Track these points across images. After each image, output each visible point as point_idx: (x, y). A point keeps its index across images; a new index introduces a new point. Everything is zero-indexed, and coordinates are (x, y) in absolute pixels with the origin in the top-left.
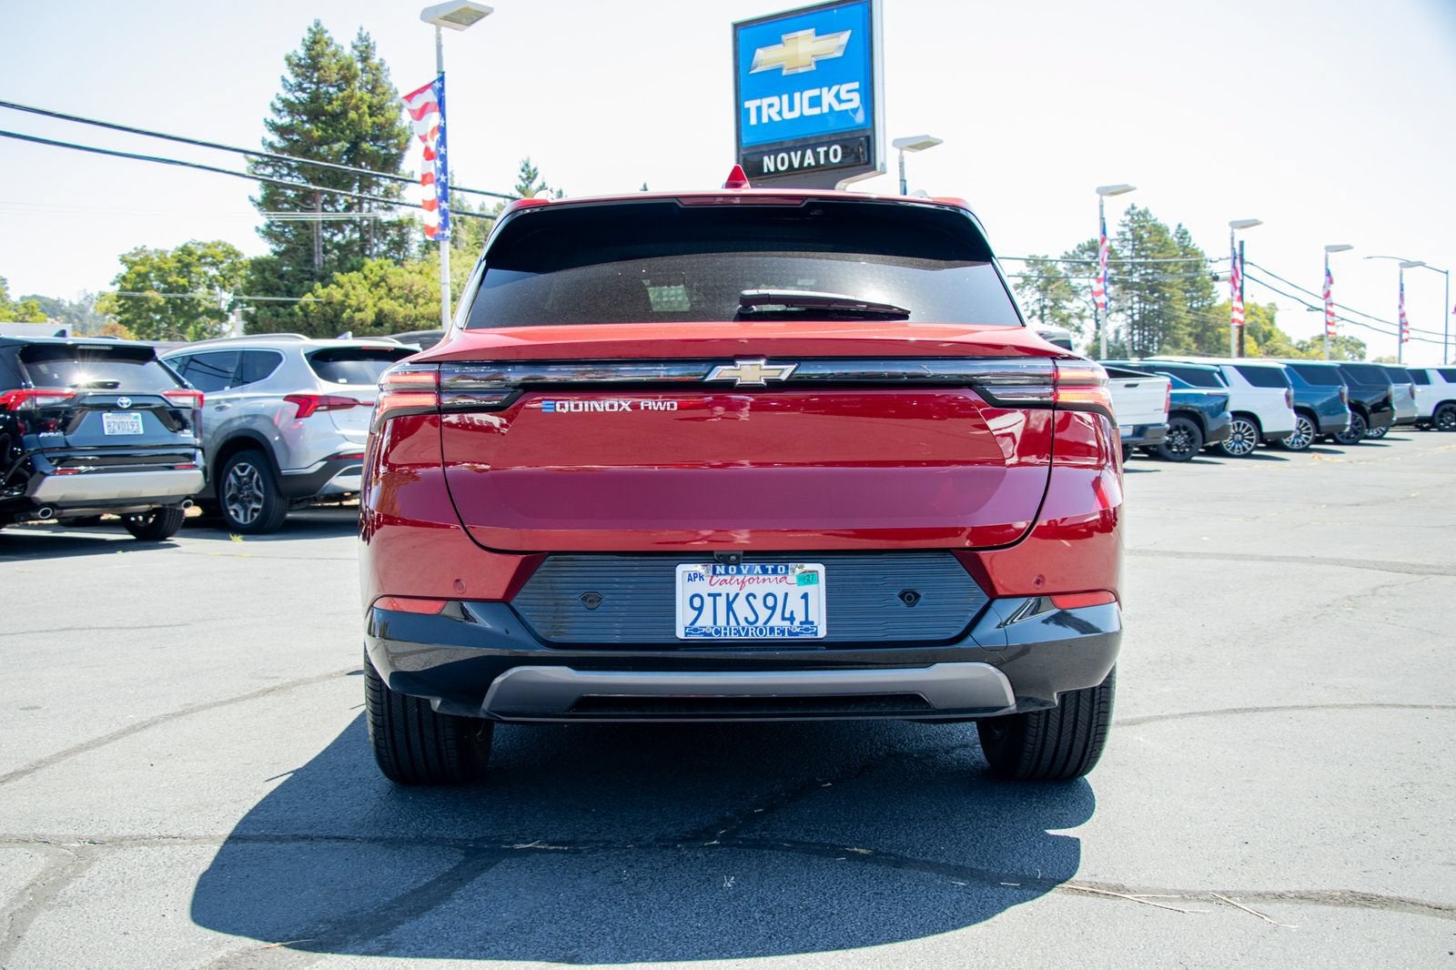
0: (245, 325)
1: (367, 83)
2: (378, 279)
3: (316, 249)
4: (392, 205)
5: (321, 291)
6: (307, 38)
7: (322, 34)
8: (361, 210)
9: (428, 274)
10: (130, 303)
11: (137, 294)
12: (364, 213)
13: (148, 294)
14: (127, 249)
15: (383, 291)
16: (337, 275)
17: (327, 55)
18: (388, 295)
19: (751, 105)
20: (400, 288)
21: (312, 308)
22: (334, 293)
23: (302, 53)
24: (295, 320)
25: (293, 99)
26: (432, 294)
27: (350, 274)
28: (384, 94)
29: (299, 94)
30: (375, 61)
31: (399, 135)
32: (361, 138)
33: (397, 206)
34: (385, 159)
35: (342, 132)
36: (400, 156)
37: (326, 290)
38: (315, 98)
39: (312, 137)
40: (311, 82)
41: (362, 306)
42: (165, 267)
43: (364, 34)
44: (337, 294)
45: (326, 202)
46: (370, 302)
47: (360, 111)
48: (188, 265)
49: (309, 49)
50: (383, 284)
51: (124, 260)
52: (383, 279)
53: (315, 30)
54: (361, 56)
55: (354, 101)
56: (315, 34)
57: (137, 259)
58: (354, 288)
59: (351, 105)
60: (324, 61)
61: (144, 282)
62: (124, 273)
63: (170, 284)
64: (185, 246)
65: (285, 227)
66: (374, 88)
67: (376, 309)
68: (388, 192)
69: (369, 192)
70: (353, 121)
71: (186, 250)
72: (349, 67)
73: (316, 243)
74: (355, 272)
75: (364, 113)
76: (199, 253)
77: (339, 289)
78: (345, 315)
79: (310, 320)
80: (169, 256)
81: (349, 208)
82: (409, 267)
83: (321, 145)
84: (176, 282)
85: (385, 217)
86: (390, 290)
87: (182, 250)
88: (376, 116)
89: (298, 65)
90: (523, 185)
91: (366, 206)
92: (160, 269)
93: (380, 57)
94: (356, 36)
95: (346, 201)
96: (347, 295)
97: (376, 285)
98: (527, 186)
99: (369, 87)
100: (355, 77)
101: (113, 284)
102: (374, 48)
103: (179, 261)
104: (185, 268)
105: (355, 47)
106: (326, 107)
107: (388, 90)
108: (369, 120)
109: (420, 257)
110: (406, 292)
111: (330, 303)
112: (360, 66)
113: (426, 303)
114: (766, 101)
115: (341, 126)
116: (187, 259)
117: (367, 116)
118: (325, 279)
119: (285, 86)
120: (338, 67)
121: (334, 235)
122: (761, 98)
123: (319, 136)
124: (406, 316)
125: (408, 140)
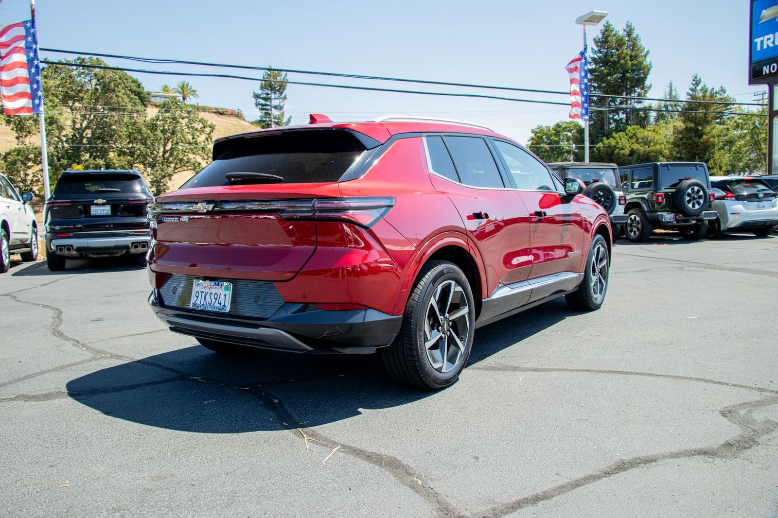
0: (574, 157)
1: (630, 46)
2: (632, 135)
3: (605, 122)
4: (641, 100)
5: (606, 141)
6: (603, 29)
7: (609, 27)
8: (626, 104)
9: (657, 131)
10: (535, 149)
11: (538, 146)
12: (629, 106)
13: (542, 145)
14: (534, 127)
15: (634, 140)
16: (614, 134)
17: (611, 36)
18: (636, 142)
19: (758, 40)
20: (642, 138)
21: (601, 149)
22: (612, 142)
23: (600, 36)
24: (594, 154)
25: (596, 57)
26: (657, 140)
27: (620, 133)
28: (637, 50)
29: (599, 55)
30: (634, 36)
31: (644, 68)
32: (626, 71)
33: (644, 100)
34: (637, 80)
35: (617, 69)
36: (645, 78)
37: (608, 141)
38: (606, 55)
39: (603, 73)
40: (604, 49)
41: (624, 147)
42: (549, 133)
43: (629, 24)
44: (613, 142)
45: (611, 101)
46: (628, 145)
47: (626, 59)
48: (559, 132)
49: (603, 34)
50: (634, 137)
51: (533, 132)
52: (635, 135)
53: (606, 25)
54: (627, 34)
55: (623, 55)
56: (606, 27)
57: (537, 130)
58: (621, 139)
59: (622, 57)
60: (610, 39)
61: (540, 140)
62: (533, 136)
63: (551, 140)
64: (558, 124)
65: (592, 114)
66: (633, 48)
67: (630, 149)
68: (639, 95)
69: (630, 95)
70: (622, 64)
71: (558, 126)
72: (622, 39)
73: (605, 120)
74: (622, 132)
75: (627, 60)
76: (564, 126)
77: (614, 140)
78: (616, 152)
79: (601, 154)
80: (551, 129)
81: (621, 103)
82: (648, 129)
83: (608, 76)
84: (553, 139)
85: (638, 106)
86: (637, 139)
87: (556, 125)
88: (633, 61)
89: (598, 42)
90: (693, 87)
91: (629, 102)
92: (547, 134)
93: (637, 33)
94: (626, 26)
95: (620, 100)
96: (617, 143)
97: (631, 138)
98: (696, 87)
99: (631, 48)
100: (624, 44)
101: (529, 141)
102: (634, 30)
103: (555, 130)
104: (557, 133)
105: (625, 30)
106: (610, 59)
107: (640, 48)
108: (630, 63)
109: (654, 123)
110: (645, 140)
111: (610, 147)
112: (627, 38)
113: (654, 145)
114: (766, 37)
115: (616, 67)
116: (559, 129)
117: (629, 61)
118: (608, 136)
119: (593, 52)
120: (616, 40)
121: (614, 116)
122: (763, 36)
123: (607, 72)
124: (644, 151)
125: (648, 71)
